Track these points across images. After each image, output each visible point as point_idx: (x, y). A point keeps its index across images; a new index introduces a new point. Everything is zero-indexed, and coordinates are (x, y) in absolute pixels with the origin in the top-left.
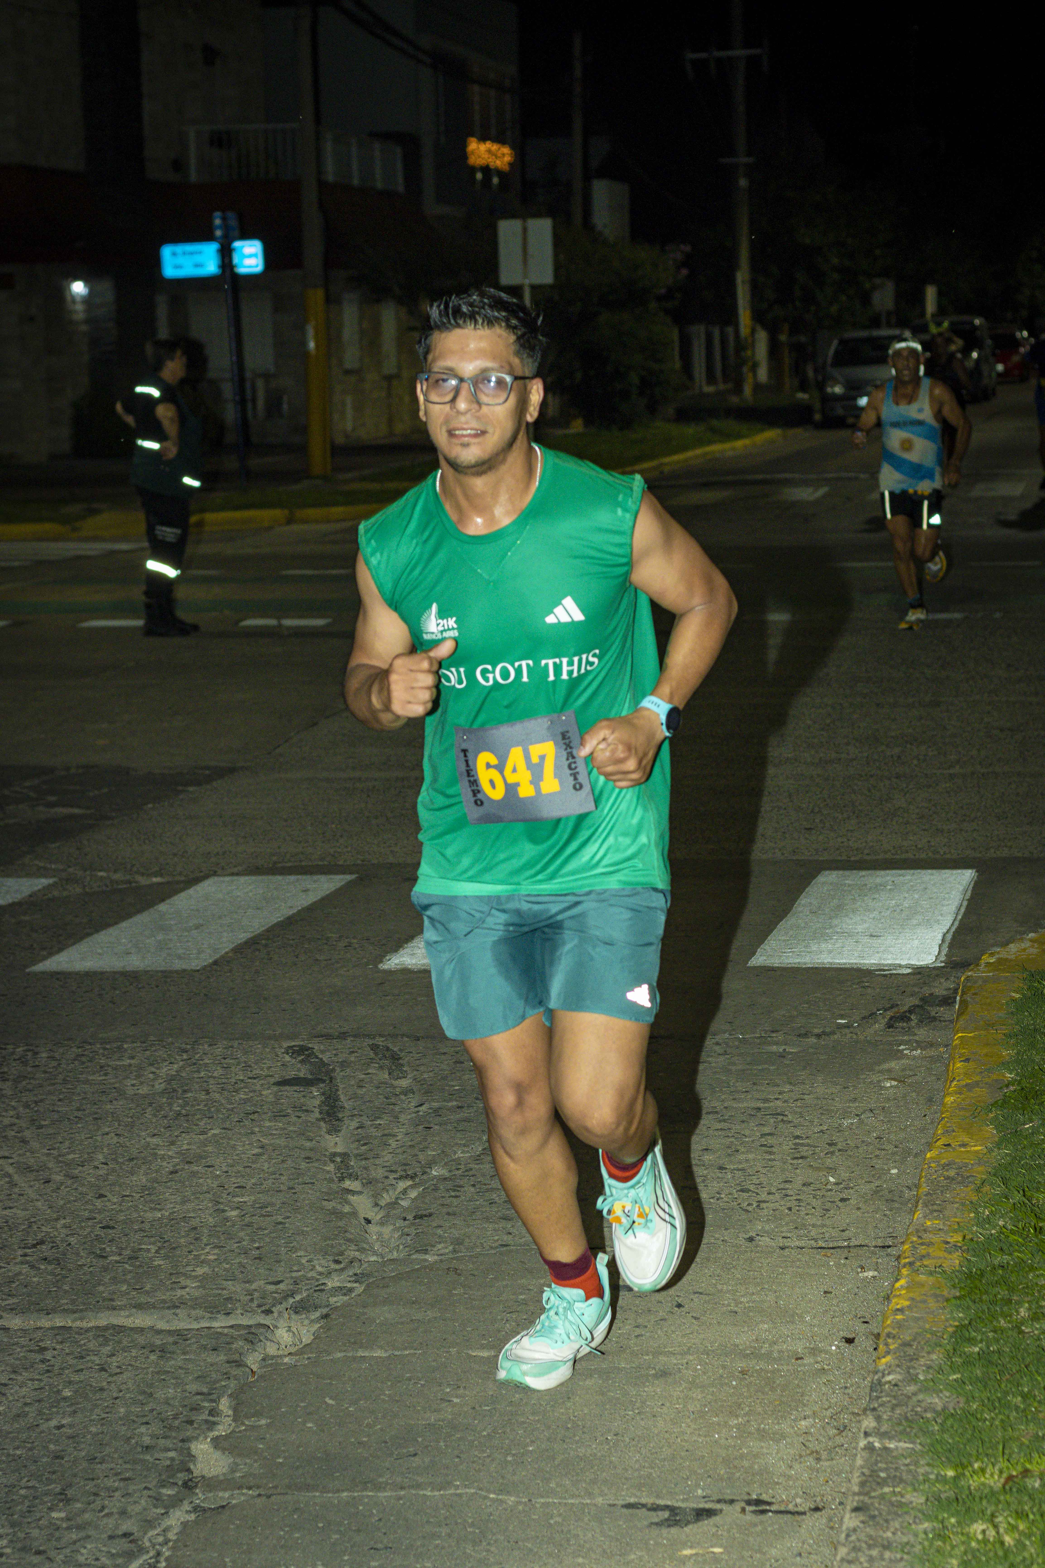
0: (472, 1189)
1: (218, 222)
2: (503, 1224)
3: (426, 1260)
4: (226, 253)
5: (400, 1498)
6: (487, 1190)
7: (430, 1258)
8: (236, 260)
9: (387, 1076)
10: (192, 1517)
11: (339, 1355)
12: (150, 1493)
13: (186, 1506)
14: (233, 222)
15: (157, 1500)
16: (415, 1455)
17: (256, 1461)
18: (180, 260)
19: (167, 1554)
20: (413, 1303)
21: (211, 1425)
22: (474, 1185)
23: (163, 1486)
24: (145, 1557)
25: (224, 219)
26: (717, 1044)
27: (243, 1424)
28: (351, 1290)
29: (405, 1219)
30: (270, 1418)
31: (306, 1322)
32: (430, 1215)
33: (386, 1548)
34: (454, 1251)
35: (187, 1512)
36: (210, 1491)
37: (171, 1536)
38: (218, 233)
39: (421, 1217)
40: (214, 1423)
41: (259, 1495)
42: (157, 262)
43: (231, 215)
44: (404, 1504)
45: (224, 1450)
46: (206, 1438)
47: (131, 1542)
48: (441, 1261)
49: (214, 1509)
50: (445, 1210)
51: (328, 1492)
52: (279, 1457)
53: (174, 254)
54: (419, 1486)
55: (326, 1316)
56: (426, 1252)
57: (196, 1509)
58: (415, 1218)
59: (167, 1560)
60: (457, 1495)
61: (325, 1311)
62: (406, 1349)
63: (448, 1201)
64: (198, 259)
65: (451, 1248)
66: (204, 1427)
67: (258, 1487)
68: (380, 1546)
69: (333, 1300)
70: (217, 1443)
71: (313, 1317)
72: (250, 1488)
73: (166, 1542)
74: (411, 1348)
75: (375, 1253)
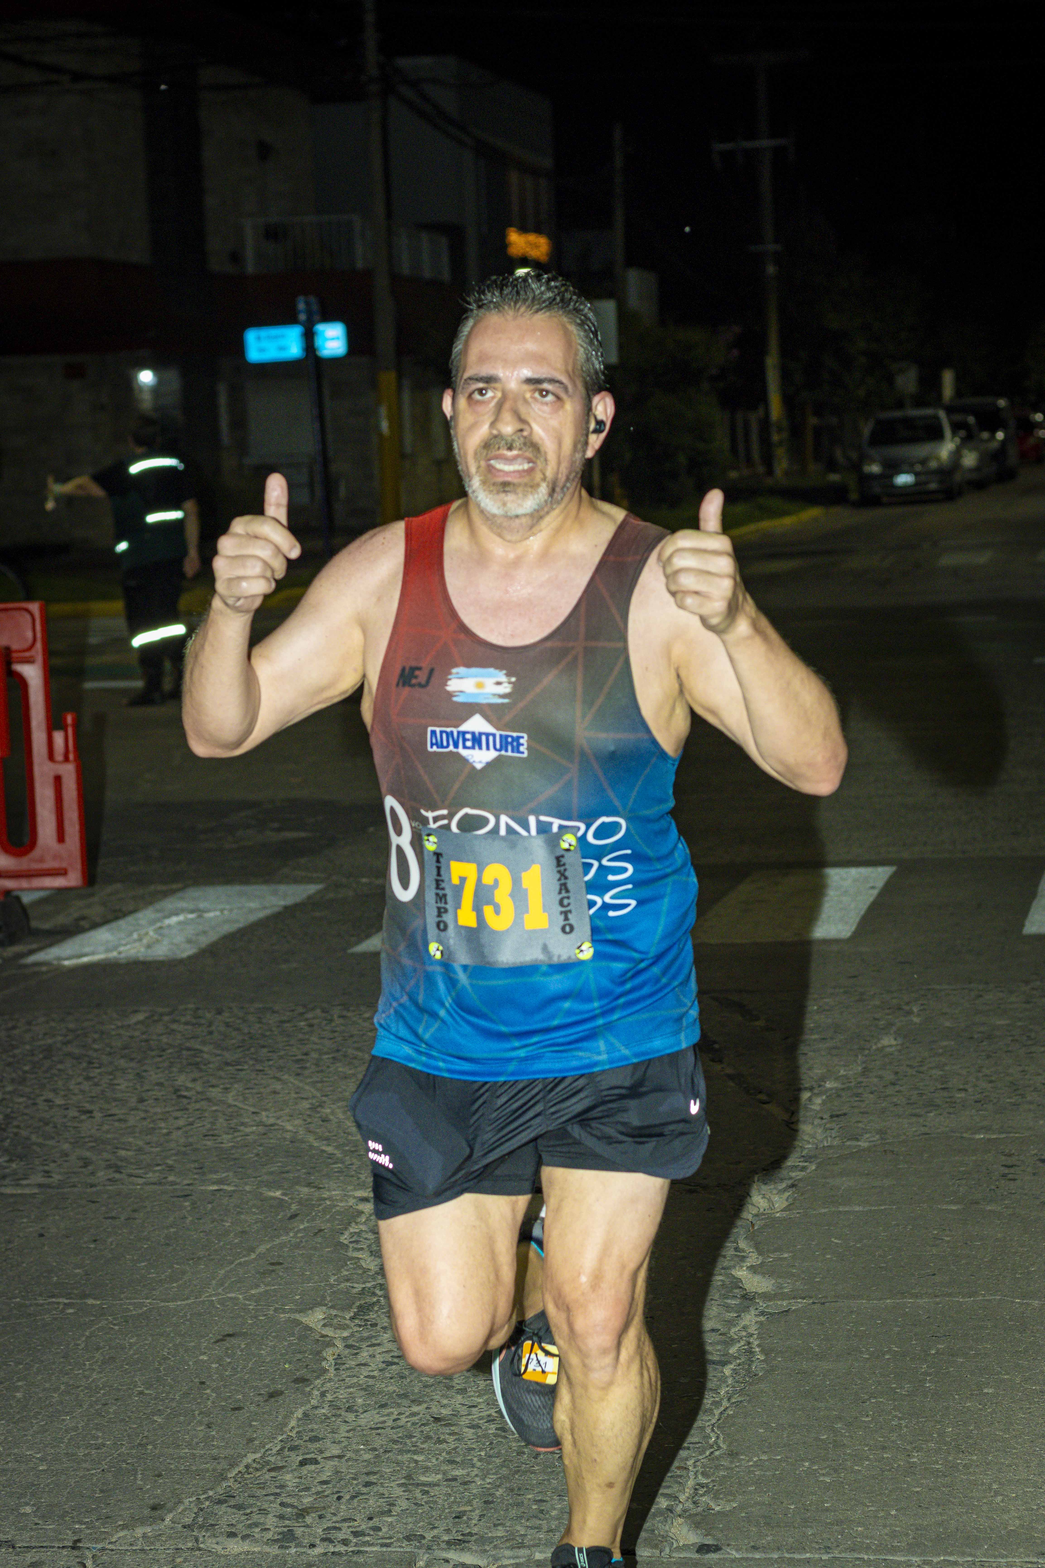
0: (872, 1096)
1: (301, 306)
2: (914, 1119)
3: (860, 1146)
4: (309, 337)
5: (938, 1304)
6: (887, 1096)
7: (864, 1144)
8: (319, 342)
9: (740, 1018)
10: (762, 1319)
11: (823, 1211)
12: (718, 1302)
13: (753, 1312)
14: (315, 307)
15: (728, 1308)
16: (934, 1275)
17: (796, 1281)
18: (264, 344)
19: (756, 1343)
20: (868, 1174)
21: (743, 1259)
22: (872, 1093)
23: (726, 1298)
24: (738, 1345)
25: (308, 304)
26: (1033, 989)
27: (769, 1257)
28: (803, 1169)
29: (822, 1118)
30: (791, 1252)
31: (775, 1192)
32: (845, 1114)
33: (945, 1336)
34: (882, 1139)
35: (756, 1315)
36: (770, 1300)
37: (752, 1330)
38: (302, 317)
39: (837, 1116)
40: (744, 1257)
41: (814, 1303)
42: (240, 348)
43: (313, 299)
44: (943, 1307)
45: (763, 1274)
46: (742, 1267)
47: (721, 1334)
48: (875, 1146)
49: (779, 1313)
50: (856, 1111)
51: (873, 1300)
52: (815, 1277)
53: (259, 338)
54: (950, 1295)
55: (793, 1186)
56: (857, 1140)
57: (762, 1313)
58: (832, 1116)
59: (758, 1346)
60: (987, 1300)
61: (790, 1182)
62: (881, 1205)
63: (856, 1104)
64: (282, 342)
65: (878, 1137)
66: (736, 1259)
67: (811, 1297)
68: (938, 1334)
69: (793, 1174)
70: (753, 1269)
71: (780, 1188)
72: (804, 1299)
73: (751, 1335)
74: (885, 1204)
75: (809, 1142)
